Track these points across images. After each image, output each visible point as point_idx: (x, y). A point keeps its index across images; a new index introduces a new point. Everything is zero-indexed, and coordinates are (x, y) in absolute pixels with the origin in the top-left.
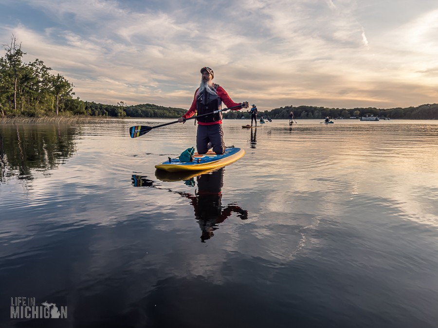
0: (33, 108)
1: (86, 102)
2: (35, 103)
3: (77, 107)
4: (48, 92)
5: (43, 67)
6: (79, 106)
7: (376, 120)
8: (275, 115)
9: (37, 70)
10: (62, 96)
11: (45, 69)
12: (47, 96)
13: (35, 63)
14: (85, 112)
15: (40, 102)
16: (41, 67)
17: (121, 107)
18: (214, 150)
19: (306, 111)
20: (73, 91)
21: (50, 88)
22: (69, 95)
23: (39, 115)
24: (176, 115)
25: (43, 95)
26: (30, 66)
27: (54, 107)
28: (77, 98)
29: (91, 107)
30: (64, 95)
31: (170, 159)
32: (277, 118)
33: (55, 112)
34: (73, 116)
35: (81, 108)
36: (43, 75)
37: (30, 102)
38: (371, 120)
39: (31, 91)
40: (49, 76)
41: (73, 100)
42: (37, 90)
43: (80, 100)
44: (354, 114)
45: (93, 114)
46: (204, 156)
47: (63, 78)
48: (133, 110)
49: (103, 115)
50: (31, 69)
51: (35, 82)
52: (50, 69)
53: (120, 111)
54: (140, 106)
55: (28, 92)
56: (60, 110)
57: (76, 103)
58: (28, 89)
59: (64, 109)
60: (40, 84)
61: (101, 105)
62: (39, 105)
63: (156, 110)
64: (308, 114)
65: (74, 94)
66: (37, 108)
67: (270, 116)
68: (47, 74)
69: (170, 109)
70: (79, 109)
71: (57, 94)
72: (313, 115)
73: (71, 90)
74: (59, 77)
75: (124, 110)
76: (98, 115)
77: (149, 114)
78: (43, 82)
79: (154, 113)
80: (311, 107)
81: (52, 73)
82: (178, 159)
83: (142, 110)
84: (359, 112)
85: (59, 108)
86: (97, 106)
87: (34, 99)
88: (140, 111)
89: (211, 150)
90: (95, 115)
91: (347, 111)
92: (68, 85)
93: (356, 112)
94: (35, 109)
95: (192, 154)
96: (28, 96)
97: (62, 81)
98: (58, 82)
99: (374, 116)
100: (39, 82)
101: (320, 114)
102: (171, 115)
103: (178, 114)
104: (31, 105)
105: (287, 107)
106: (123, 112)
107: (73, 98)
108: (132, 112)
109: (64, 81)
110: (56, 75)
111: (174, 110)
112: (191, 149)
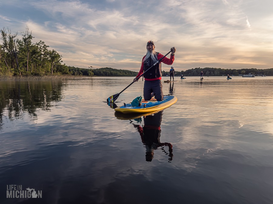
0: (38, 70)
1: (69, 67)
2: (39, 68)
3: (64, 70)
4: (47, 60)
5: (44, 46)
6: (65, 69)
7: (253, 77)
8: (188, 74)
9: (41, 47)
10: (55, 63)
11: (45, 47)
12: (46, 63)
13: (40, 43)
14: (69, 72)
15: (42, 67)
16: (43, 46)
17: (90, 70)
18: (155, 98)
19: (209, 71)
20: (62, 60)
21: (48, 58)
22: (59, 62)
23: (42, 75)
24: (124, 74)
25: (44, 63)
26: (37, 45)
27: (51, 70)
28: (64, 64)
29: (72, 70)
30: (56, 62)
31: (125, 104)
32: (190, 76)
33: (51, 73)
34: (61, 75)
35: (66, 70)
36: (44, 50)
37: (36, 67)
38: (249, 77)
39: (37, 60)
40: (48, 51)
41: (62, 65)
42: (40, 59)
43: (65, 65)
44: (241, 73)
45: (74, 74)
46: (148, 102)
47: (56, 52)
48: (98, 71)
49: (79, 74)
50: (37, 47)
51: (39, 55)
52: (48, 46)
53: (90, 72)
54: (102, 69)
55: (35, 61)
56: (54, 72)
57: (63, 67)
58: (35, 59)
59: (56, 71)
60: (42, 56)
61: (78, 69)
62: (41, 69)
63: (112, 71)
64: (210, 73)
65: (62, 61)
66: (40, 70)
67: (185, 74)
68: (47, 50)
69: (120, 71)
70: (65, 71)
71: (52, 62)
72: (214, 73)
73: (60, 59)
74: (53, 51)
75: (93, 72)
76: (77, 75)
77: (108, 74)
78: (44, 55)
79: (111, 73)
80: (213, 68)
81: (50, 49)
82: (131, 104)
83: (103, 72)
84: (245, 72)
85: (53, 70)
86: (76, 69)
87: (39, 65)
88: (102, 72)
89: (154, 97)
90: (75, 75)
91: (236, 71)
92: (59, 56)
93: (243, 71)
94: (39, 71)
95: (140, 101)
96: (35, 63)
97: (55, 54)
98: (53, 54)
99: (252, 74)
100: (42, 54)
101: (219, 72)
102: (121, 74)
103: (126, 74)
104: (37, 69)
105: (196, 69)
106: (92, 73)
107: (61, 64)
108: (97, 73)
109: (57, 54)
110: (52, 50)
111: (123, 71)
112: (140, 97)
